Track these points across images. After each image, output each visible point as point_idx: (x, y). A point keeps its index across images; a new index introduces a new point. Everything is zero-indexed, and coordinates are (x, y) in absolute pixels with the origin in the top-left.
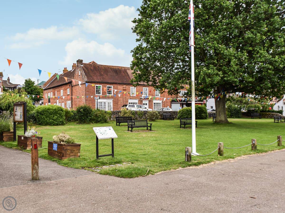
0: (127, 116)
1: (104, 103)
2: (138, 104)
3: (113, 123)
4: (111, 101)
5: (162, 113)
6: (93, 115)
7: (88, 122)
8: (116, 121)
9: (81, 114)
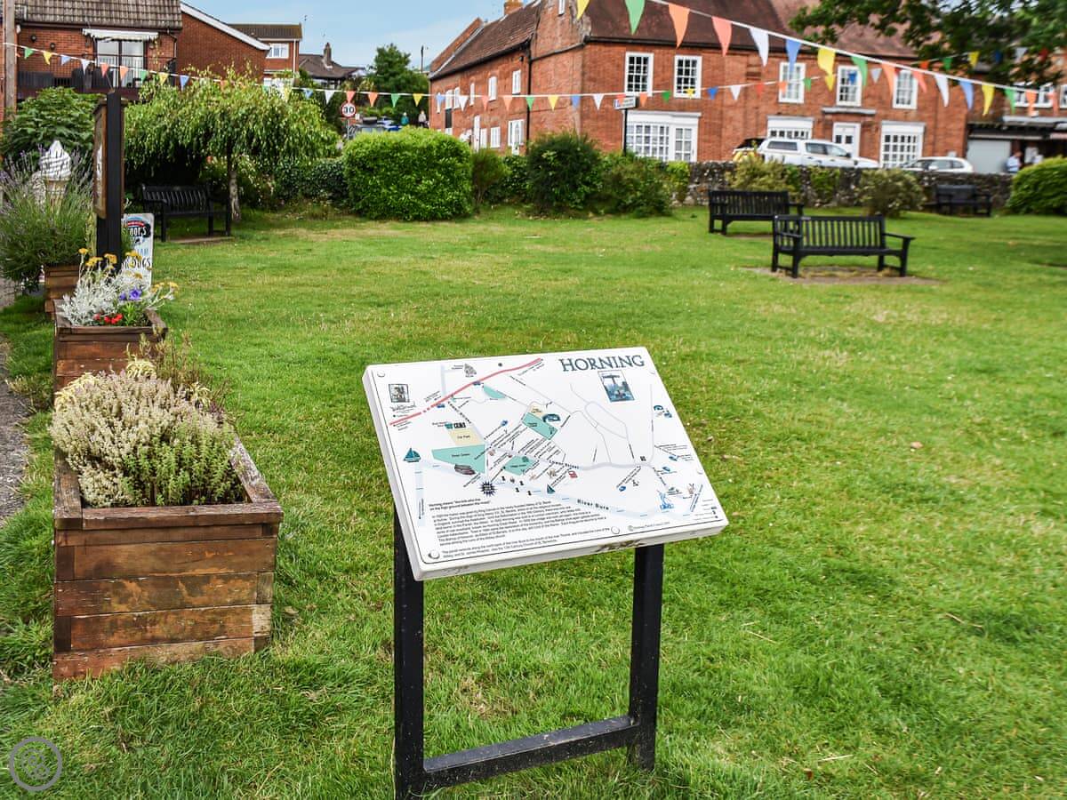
0: (764, 188)
1: (662, 128)
2: (813, 138)
3: (693, 217)
4: (691, 122)
5: (930, 181)
6: (599, 179)
7: (580, 210)
8: (707, 208)
9: (547, 172)
